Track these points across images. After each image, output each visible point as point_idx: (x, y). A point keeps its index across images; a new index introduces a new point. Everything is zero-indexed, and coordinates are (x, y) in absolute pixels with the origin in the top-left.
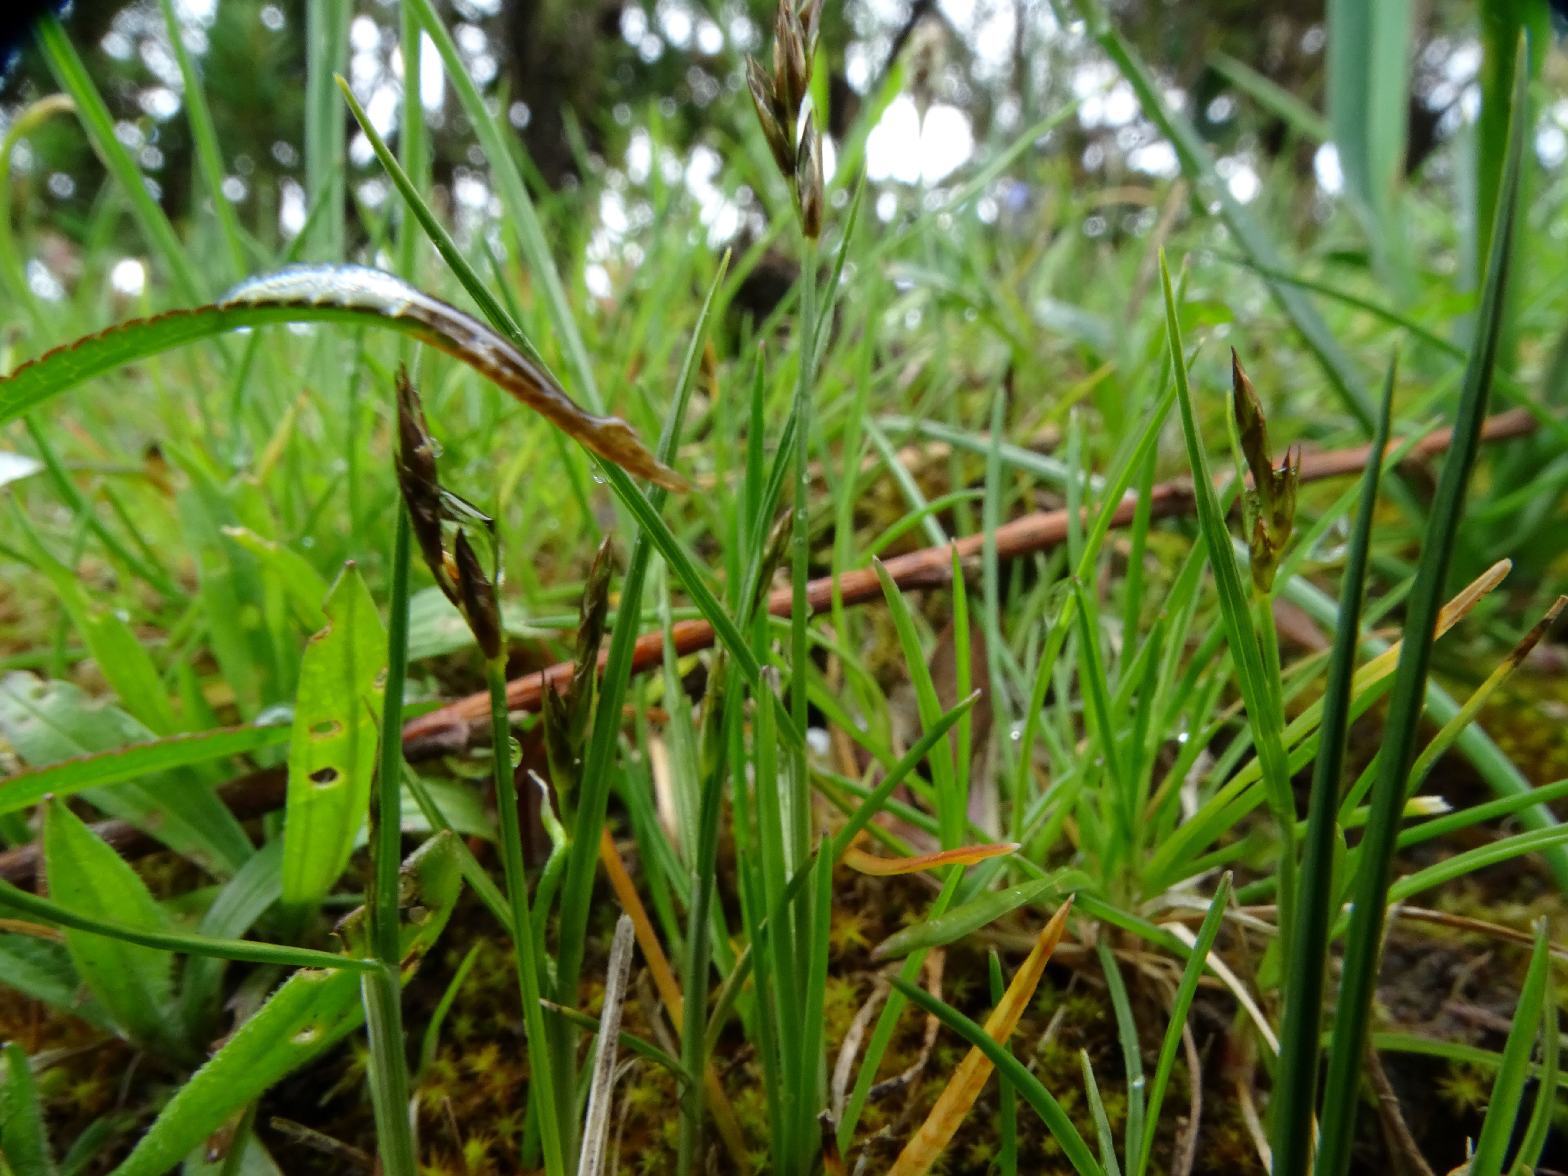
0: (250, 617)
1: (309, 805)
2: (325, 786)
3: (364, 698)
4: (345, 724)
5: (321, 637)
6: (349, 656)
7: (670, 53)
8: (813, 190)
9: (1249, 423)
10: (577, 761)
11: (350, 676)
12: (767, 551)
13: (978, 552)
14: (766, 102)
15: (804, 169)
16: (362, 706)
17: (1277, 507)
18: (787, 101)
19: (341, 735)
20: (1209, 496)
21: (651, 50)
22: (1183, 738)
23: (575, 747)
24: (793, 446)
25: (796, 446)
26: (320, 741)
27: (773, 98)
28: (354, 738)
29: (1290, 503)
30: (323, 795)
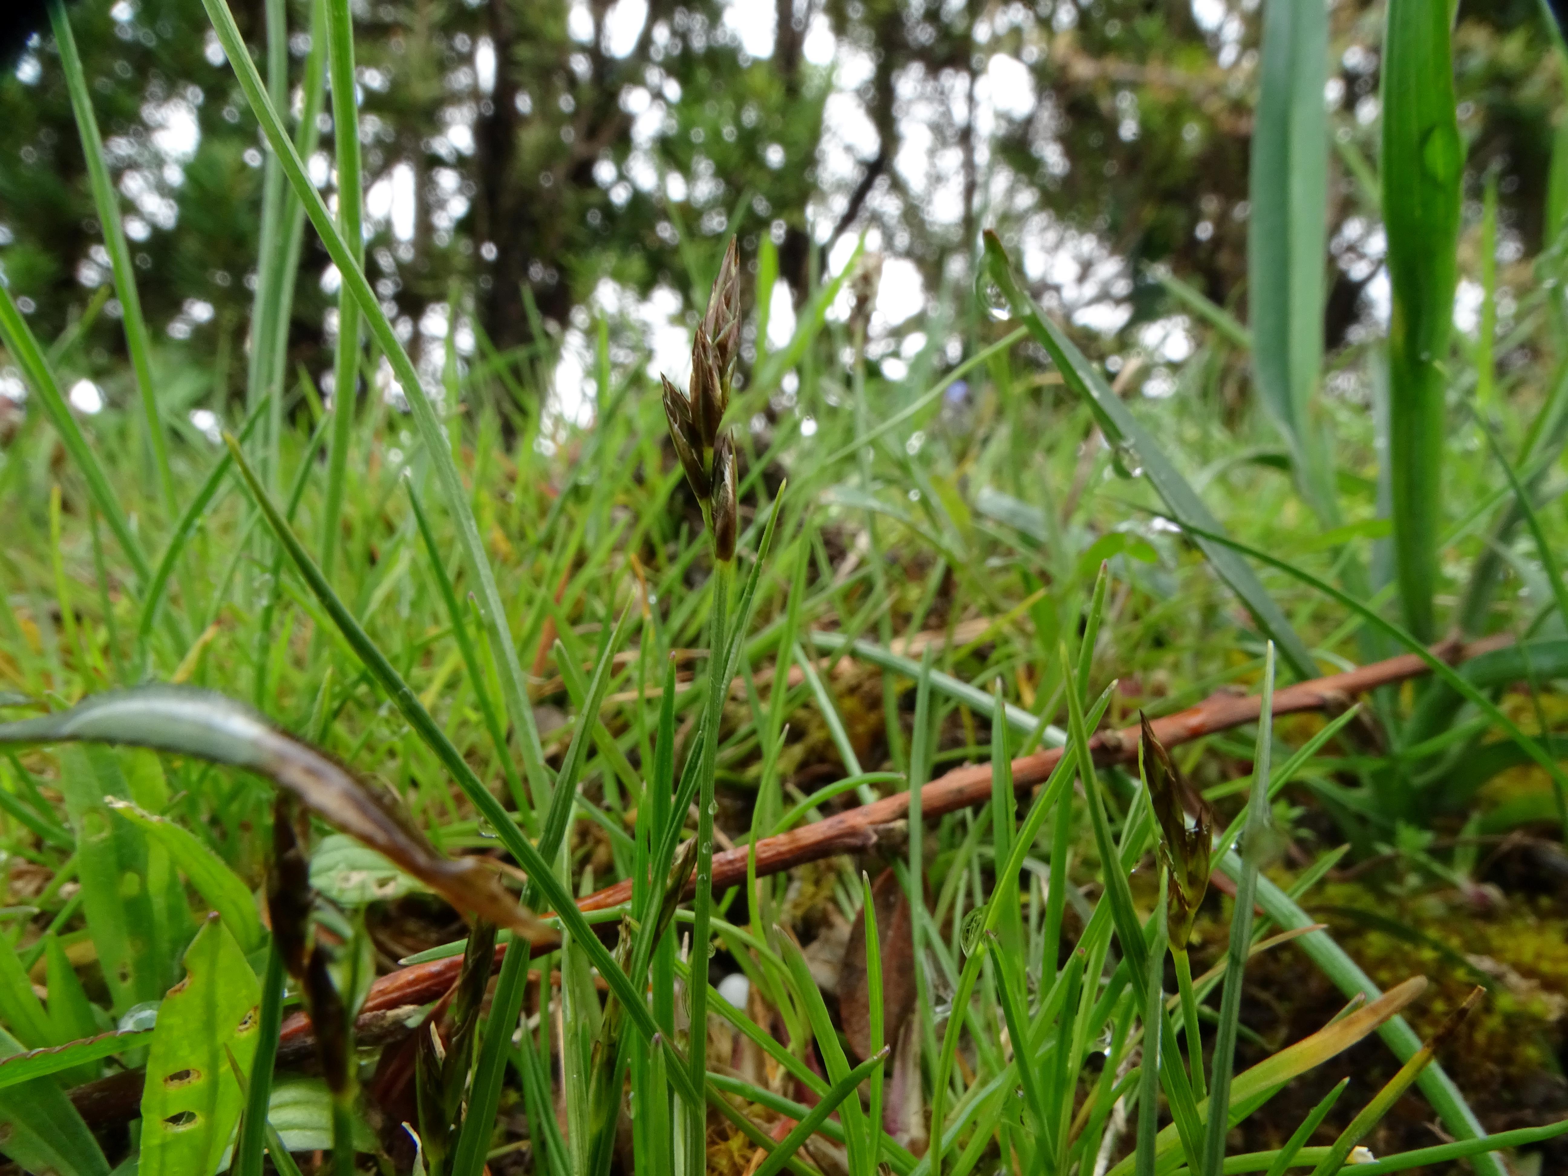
0: (130, 884)
1: (164, 1147)
2: (182, 1128)
3: (226, 1045)
4: (204, 1073)
5: (179, 990)
6: (210, 1006)
7: (638, 199)
8: (727, 513)
9: (1159, 785)
10: (453, 1127)
11: (210, 1026)
12: (669, 882)
13: (904, 814)
14: (680, 427)
15: (718, 494)
16: (223, 1053)
17: (1191, 867)
18: (701, 427)
19: (198, 1082)
20: (1116, 880)
21: (620, 196)
22: (1107, 1052)
23: (450, 1114)
24: (700, 771)
25: (702, 775)
26: (175, 1089)
27: (688, 423)
28: (214, 1085)
29: (1203, 864)
30: (178, 1137)
